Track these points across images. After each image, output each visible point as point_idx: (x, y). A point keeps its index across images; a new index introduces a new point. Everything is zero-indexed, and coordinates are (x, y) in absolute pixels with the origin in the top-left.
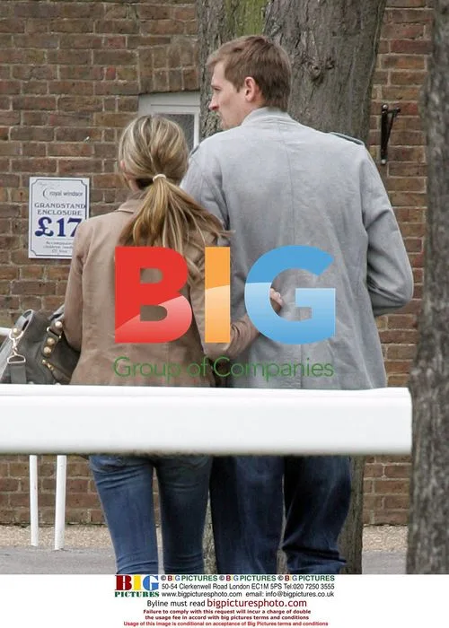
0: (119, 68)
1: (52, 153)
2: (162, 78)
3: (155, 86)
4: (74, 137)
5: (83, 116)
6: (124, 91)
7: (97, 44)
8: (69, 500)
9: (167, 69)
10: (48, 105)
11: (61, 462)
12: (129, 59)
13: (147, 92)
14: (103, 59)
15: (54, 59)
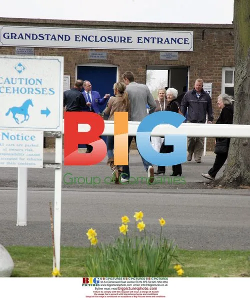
0: (219, 62)
1: (205, 78)
2: (227, 63)
3: (226, 65)
4: (209, 75)
5: (211, 71)
6: (219, 66)
7: (214, 57)
8: (207, 146)
9: (228, 62)
10: (204, 69)
11: (205, 139)
12: (220, 60)
13: (224, 66)
14: (215, 60)
15: (206, 60)
